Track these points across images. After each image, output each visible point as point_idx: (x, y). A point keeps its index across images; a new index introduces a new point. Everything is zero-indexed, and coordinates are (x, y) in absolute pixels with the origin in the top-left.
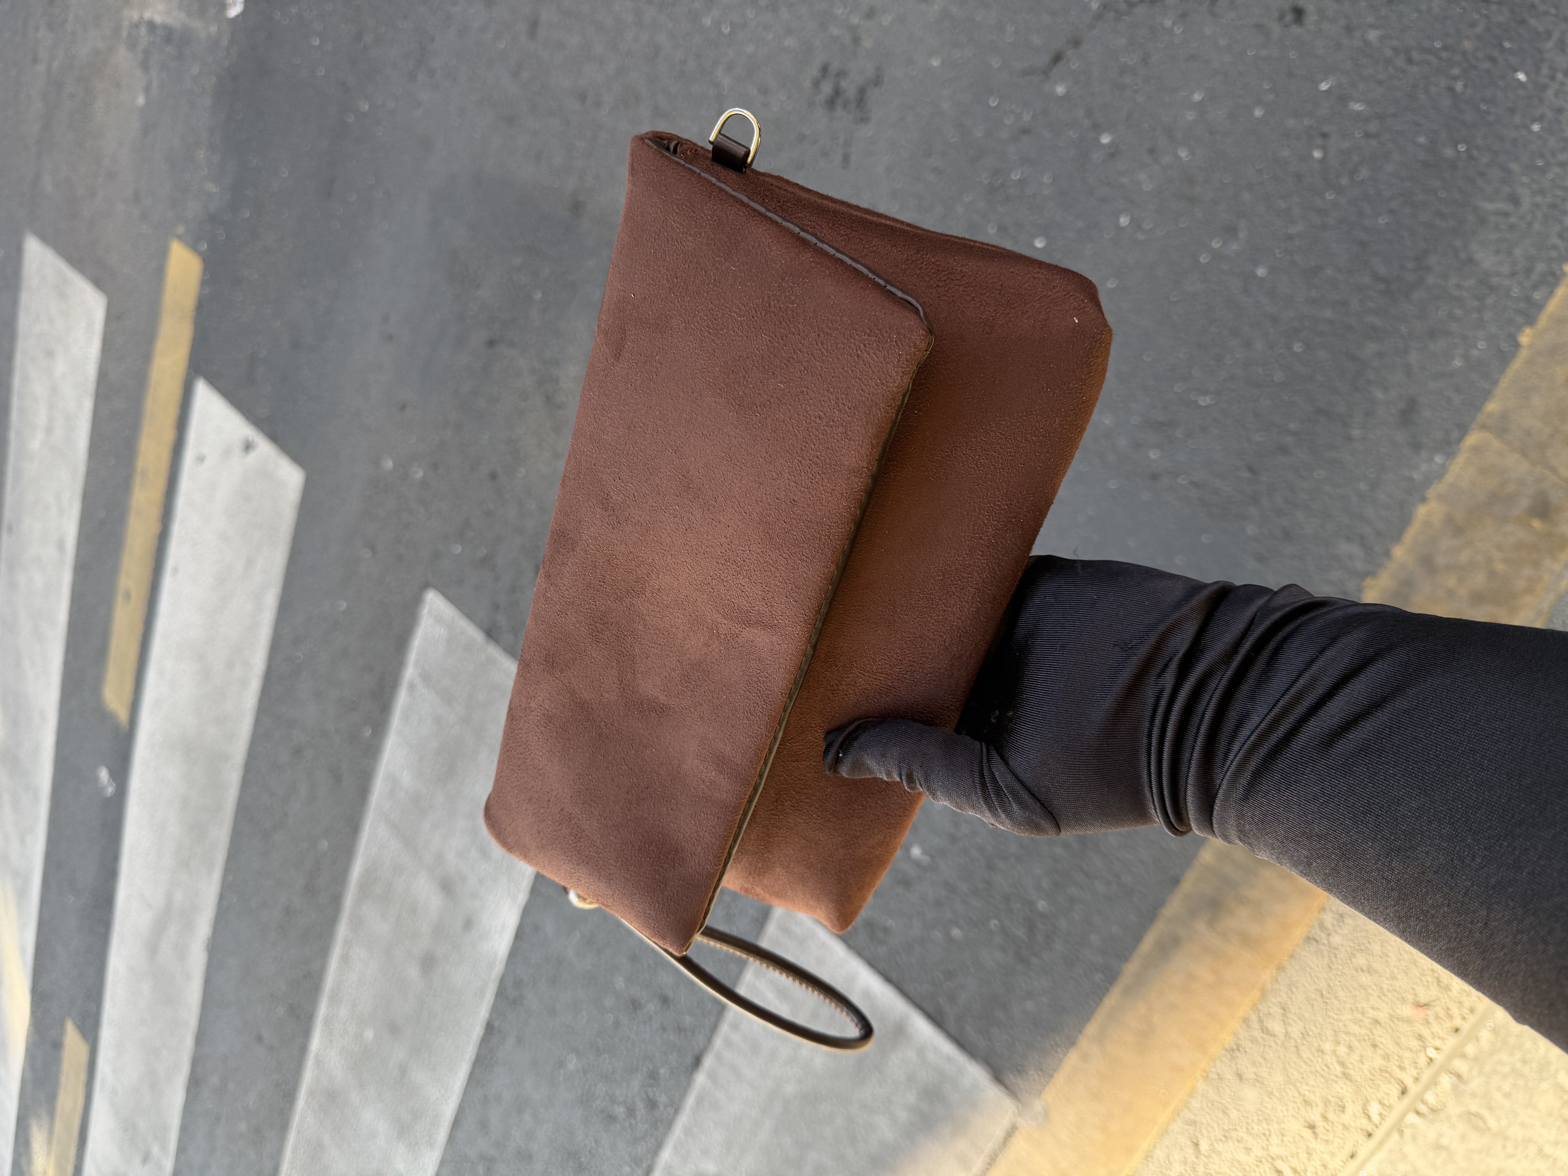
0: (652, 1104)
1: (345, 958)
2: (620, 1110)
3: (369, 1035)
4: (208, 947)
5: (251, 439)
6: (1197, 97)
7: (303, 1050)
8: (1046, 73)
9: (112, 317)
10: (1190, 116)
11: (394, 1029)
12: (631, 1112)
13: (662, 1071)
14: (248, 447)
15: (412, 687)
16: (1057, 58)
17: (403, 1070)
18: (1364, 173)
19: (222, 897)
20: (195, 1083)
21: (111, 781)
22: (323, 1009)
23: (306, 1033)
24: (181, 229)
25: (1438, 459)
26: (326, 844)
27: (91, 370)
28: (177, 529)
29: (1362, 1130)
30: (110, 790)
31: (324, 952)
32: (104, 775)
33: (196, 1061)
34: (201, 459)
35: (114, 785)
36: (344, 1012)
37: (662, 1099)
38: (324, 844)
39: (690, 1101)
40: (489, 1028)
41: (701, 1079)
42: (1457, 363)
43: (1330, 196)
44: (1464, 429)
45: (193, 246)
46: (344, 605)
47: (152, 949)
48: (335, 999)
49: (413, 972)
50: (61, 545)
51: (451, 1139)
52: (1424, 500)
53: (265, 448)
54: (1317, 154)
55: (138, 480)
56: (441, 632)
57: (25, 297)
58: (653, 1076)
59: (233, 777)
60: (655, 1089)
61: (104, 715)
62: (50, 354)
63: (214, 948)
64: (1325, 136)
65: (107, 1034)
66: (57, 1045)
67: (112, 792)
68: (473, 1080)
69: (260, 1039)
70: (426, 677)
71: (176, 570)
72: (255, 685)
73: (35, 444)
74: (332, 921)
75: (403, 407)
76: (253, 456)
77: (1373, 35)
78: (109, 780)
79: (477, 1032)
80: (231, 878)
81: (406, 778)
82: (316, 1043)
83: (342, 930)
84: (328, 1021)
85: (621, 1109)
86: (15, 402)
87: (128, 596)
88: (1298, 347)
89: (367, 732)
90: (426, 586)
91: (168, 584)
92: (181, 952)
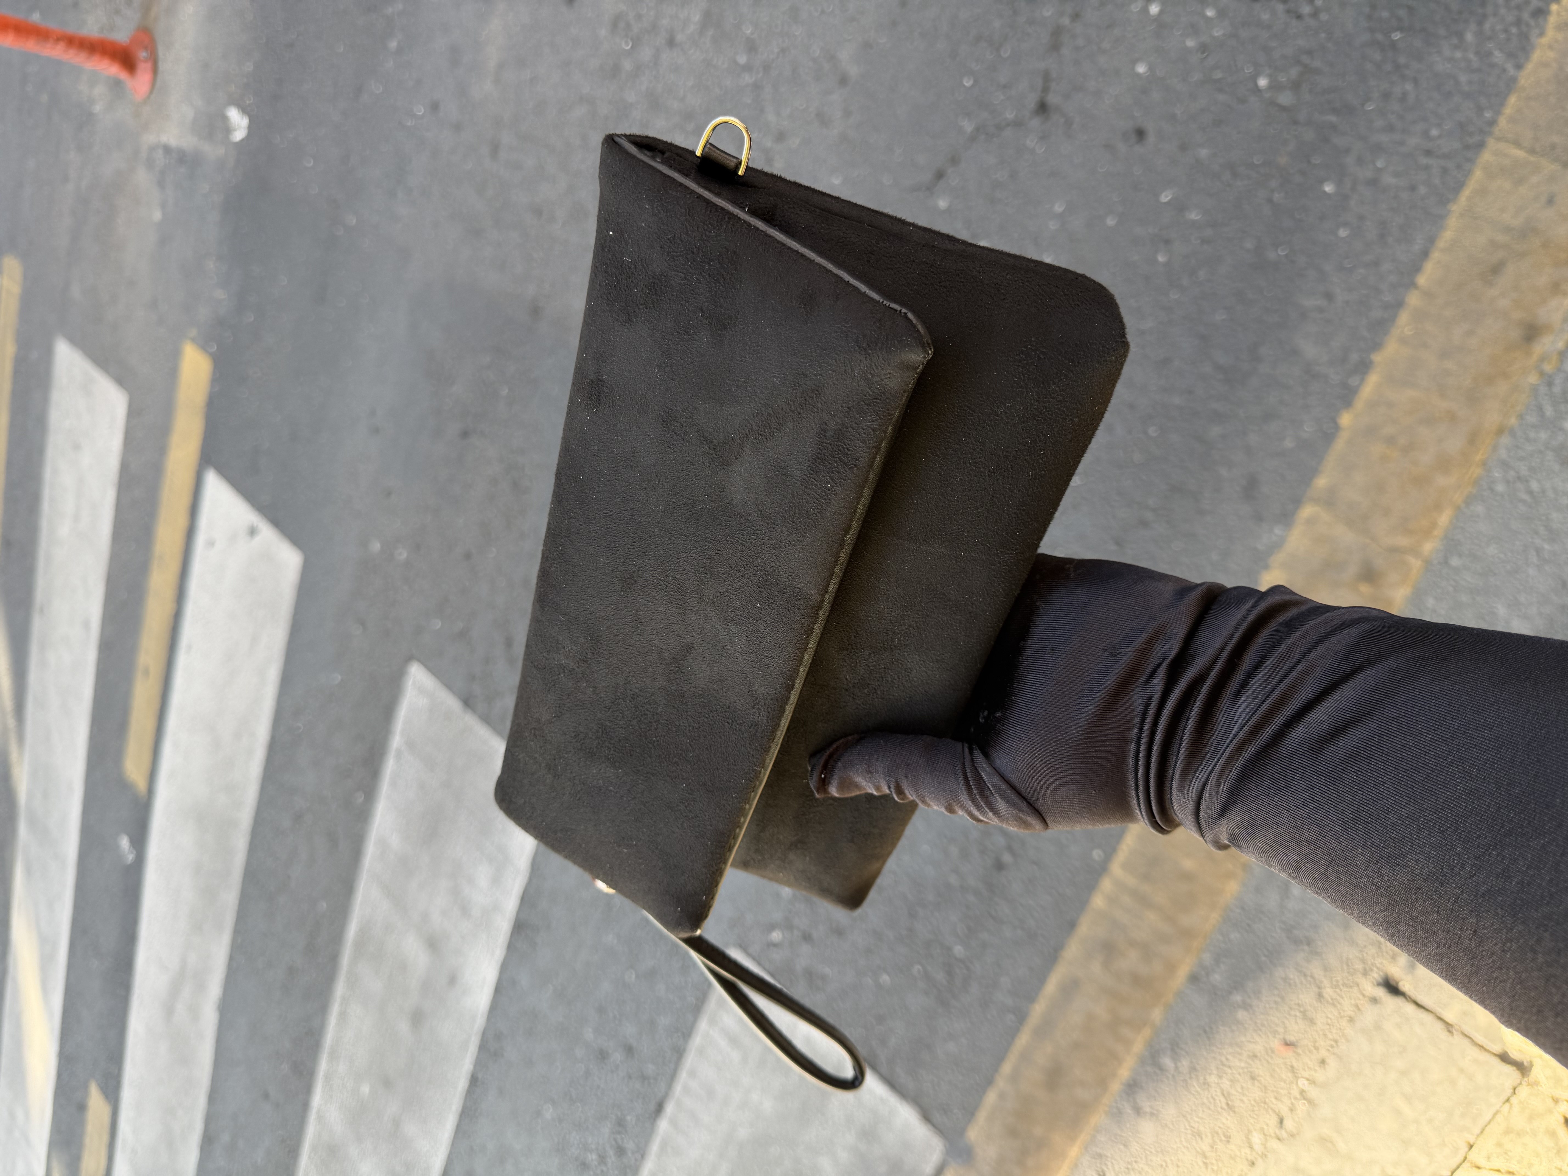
0: (621, 1151)
1: (343, 1015)
2: (592, 1157)
3: (365, 1089)
4: (219, 1006)
5: (255, 525)
6: (1059, 208)
7: (306, 1106)
8: (930, 189)
9: (133, 412)
10: (1053, 225)
11: (387, 1083)
12: (602, 1159)
13: (629, 1118)
14: (252, 532)
15: (399, 755)
16: (940, 175)
17: (397, 1123)
18: (1202, 274)
19: (231, 958)
20: (208, 1141)
21: (132, 848)
22: (323, 1065)
23: (308, 1090)
24: (193, 332)
25: (1278, 531)
26: (325, 905)
27: (114, 462)
28: (190, 608)
29: (1247, 1160)
30: (130, 858)
31: (323, 1009)
32: (125, 843)
33: (209, 1119)
34: (211, 544)
35: (135, 852)
36: (342, 1068)
37: (630, 1145)
38: (323, 905)
39: (655, 1147)
40: (474, 1080)
41: (663, 1125)
42: (1289, 443)
43: (1174, 295)
44: (1297, 502)
45: (204, 348)
46: (338, 678)
47: (169, 1011)
48: (334, 1056)
49: (403, 1027)
50: (86, 625)
52: (1266, 567)
53: (267, 533)
54: (1161, 258)
55: (155, 564)
56: (423, 702)
57: (55, 396)
58: (620, 1123)
59: (240, 843)
60: (623, 1136)
61: (124, 785)
62: (77, 447)
63: (225, 1008)
64: (1167, 242)
65: (128, 1095)
66: (82, 1107)
67: (132, 860)
68: (460, 1131)
69: (266, 1096)
70: (411, 745)
71: (190, 647)
72: (260, 755)
73: (64, 530)
74: (331, 978)
75: (389, 494)
76: (257, 539)
77: (1204, 153)
78: (130, 847)
79: (462, 1084)
80: (239, 941)
81: (395, 841)
82: (317, 1099)
83: (340, 988)
84: (328, 1078)
85: (594, 1157)
86: (47, 493)
87: (146, 672)
88: (1152, 431)
89: (360, 798)
90: (410, 659)
91: (182, 660)
92: (194, 1012)
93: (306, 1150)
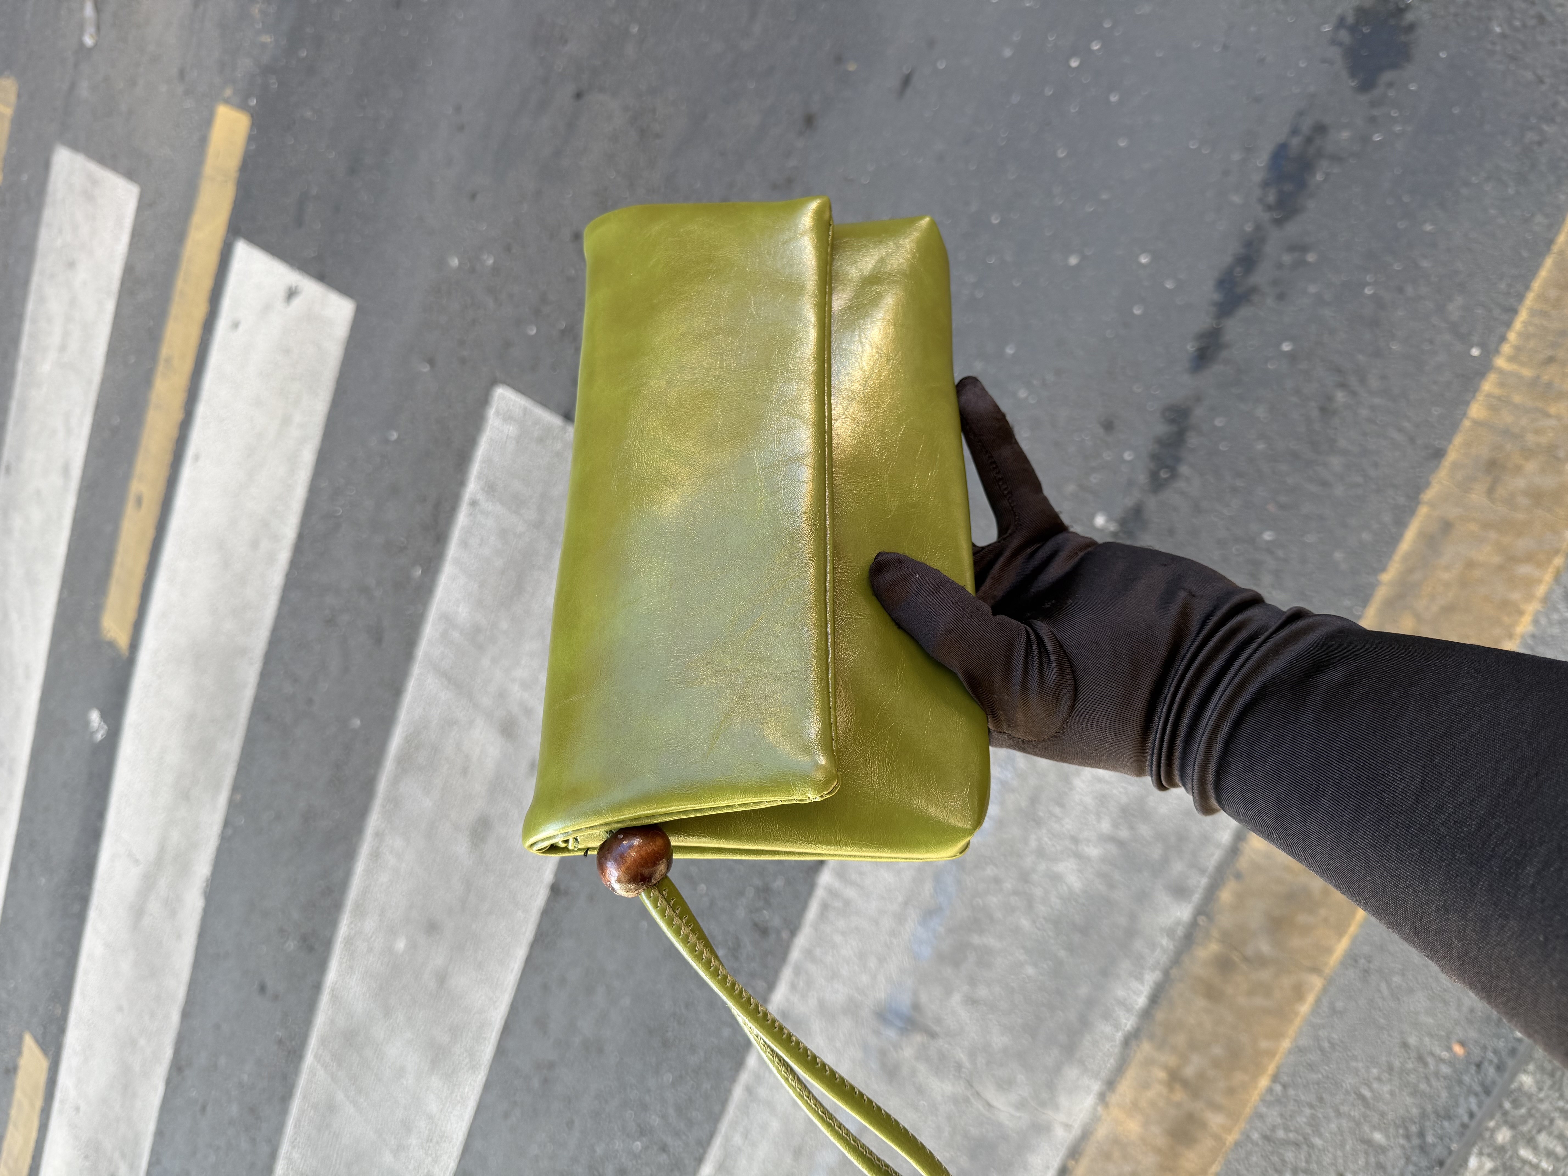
0: (762, 932)
1: (376, 855)
3: (401, 944)
4: (205, 892)
5: (294, 286)
7: (317, 987)
9: (145, 208)
11: (432, 928)
14: (291, 294)
15: (474, 503)
17: (442, 978)
19: (227, 823)
20: (177, 1067)
21: (102, 723)
22: (344, 928)
23: (322, 966)
24: (228, 92)
26: (359, 721)
27: (116, 270)
28: (202, 410)
30: (101, 734)
31: (350, 855)
32: (94, 718)
33: (182, 1040)
34: (236, 325)
35: (106, 727)
36: (370, 924)
37: (775, 921)
38: (356, 723)
45: (243, 106)
46: (395, 435)
47: (138, 912)
48: (360, 911)
49: (461, 848)
50: (66, 470)
51: (500, 1051)
53: (311, 288)
55: (161, 368)
56: (510, 430)
57: (48, 214)
58: (764, 895)
59: (249, 674)
60: (766, 911)
61: (100, 644)
62: (71, 265)
63: (213, 892)
65: (73, 1038)
67: (103, 736)
68: (531, 967)
69: (263, 989)
70: (490, 488)
71: (197, 458)
72: (284, 556)
73: (46, 367)
74: (363, 813)
75: (474, 196)
76: (296, 302)
78: (100, 723)
79: (539, 898)
80: (238, 797)
81: (463, 613)
82: (332, 975)
83: (374, 820)
84: (349, 941)
87: (139, 501)
89: (418, 572)
90: (494, 382)
91: (187, 472)
92: (172, 907)
93: (312, 1046)
